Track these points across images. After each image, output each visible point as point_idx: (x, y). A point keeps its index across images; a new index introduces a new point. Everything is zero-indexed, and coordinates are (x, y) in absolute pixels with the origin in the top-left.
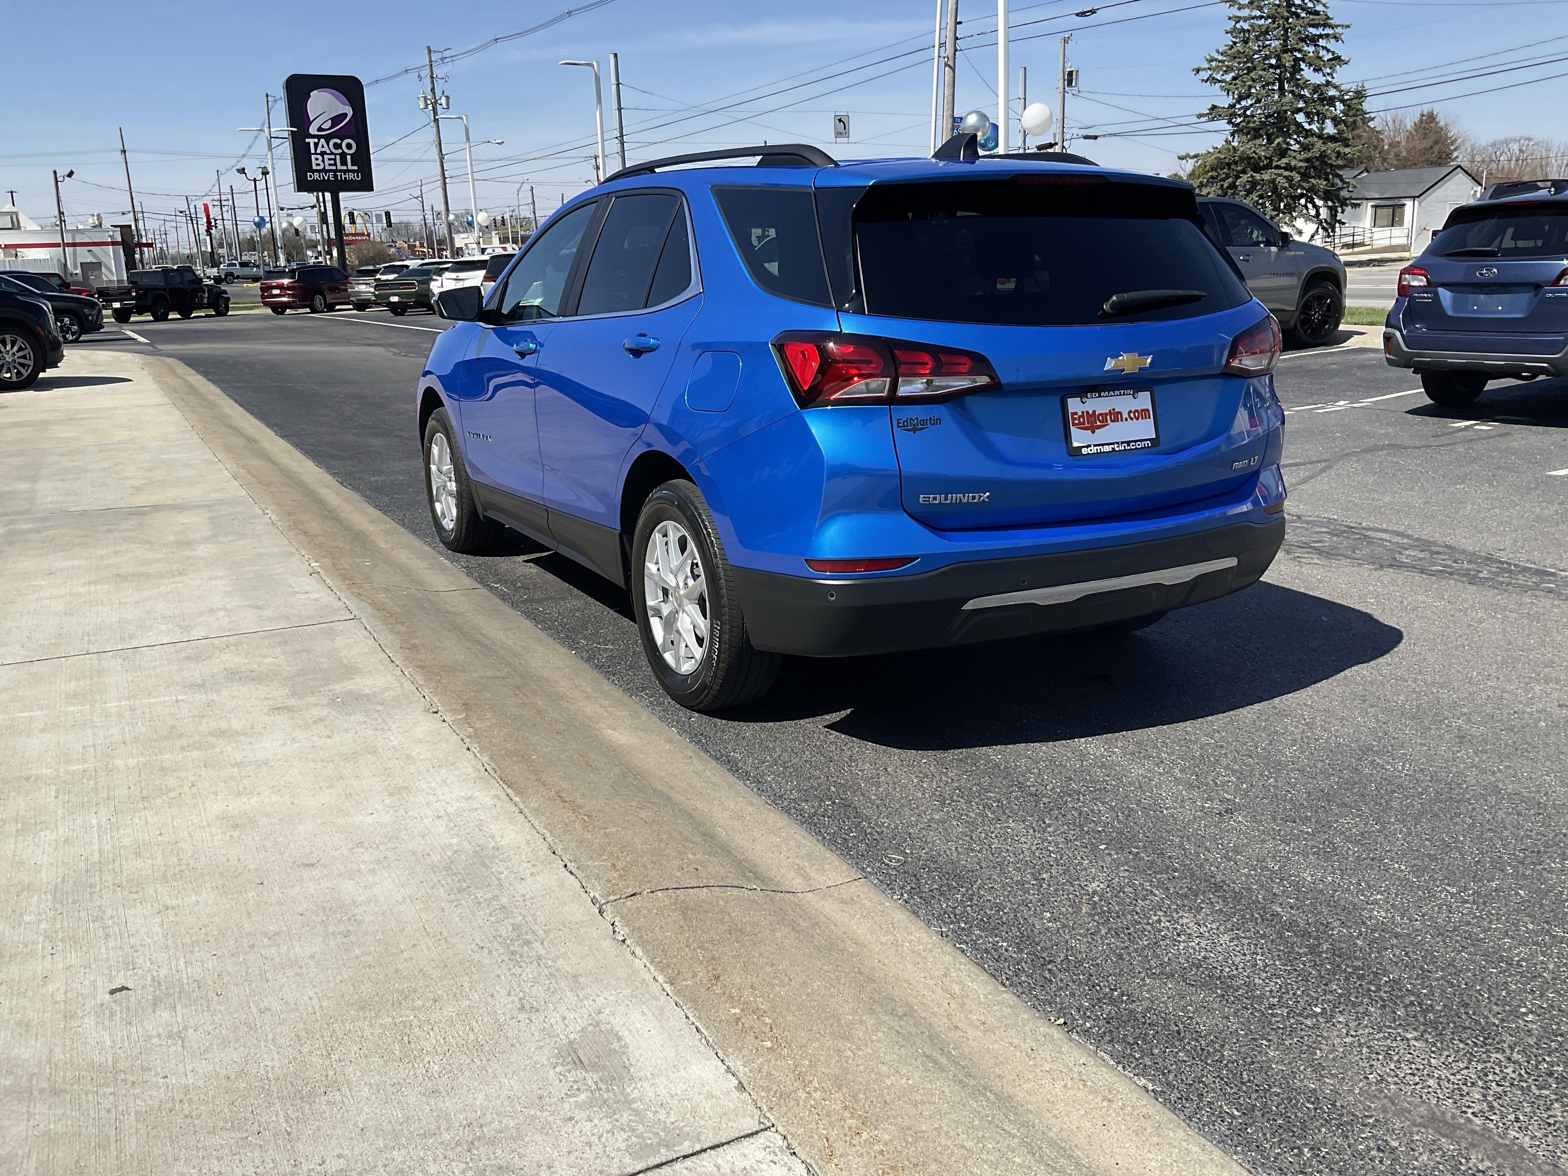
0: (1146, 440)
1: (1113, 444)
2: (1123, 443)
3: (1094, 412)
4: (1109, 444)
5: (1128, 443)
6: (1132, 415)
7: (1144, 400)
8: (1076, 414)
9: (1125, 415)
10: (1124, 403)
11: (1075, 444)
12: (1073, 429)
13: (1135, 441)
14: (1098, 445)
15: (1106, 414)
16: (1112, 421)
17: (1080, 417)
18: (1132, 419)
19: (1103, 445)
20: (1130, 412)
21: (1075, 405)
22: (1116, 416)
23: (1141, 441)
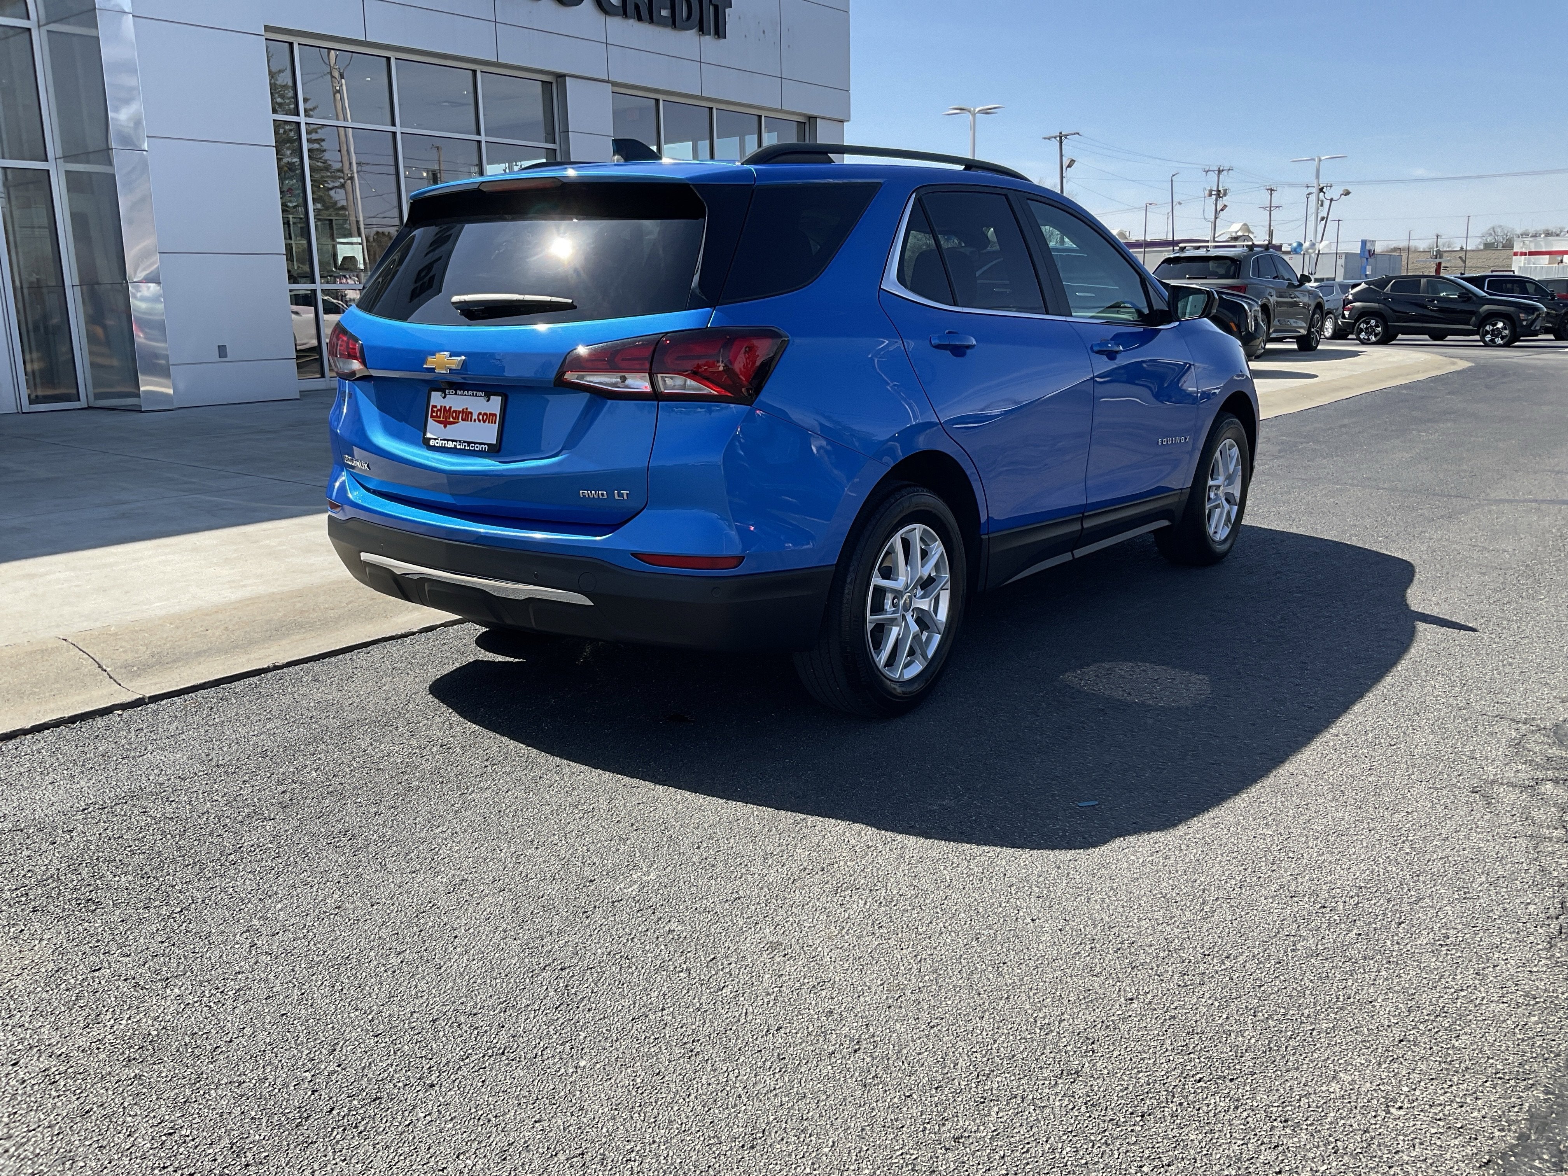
0: (485, 444)
1: (456, 441)
2: (464, 442)
3: (450, 408)
4: (452, 441)
5: (469, 443)
6: (481, 417)
7: (495, 405)
8: (436, 407)
9: (475, 417)
10: (476, 404)
11: (429, 435)
12: (430, 420)
13: (475, 443)
14: (444, 440)
15: (460, 412)
16: (463, 420)
17: (438, 410)
18: (479, 421)
19: (448, 440)
20: (480, 414)
21: (436, 399)
22: (467, 415)
23: (480, 444)
